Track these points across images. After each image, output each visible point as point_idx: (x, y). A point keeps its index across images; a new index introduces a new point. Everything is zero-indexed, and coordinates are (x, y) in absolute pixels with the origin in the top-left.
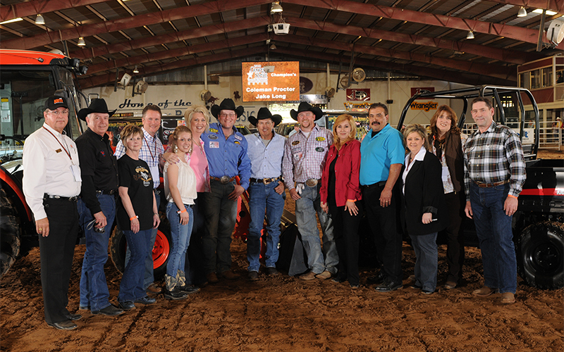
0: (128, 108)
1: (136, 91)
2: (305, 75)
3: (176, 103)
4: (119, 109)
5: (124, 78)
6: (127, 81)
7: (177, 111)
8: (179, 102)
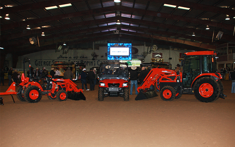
0: (61, 59)
1: (64, 52)
2: (135, 47)
3: (81, 57)
4: (57, 59)
5: (59, 47)
6: (61, 48)
7: (81, 61)
8: (82, 57)
